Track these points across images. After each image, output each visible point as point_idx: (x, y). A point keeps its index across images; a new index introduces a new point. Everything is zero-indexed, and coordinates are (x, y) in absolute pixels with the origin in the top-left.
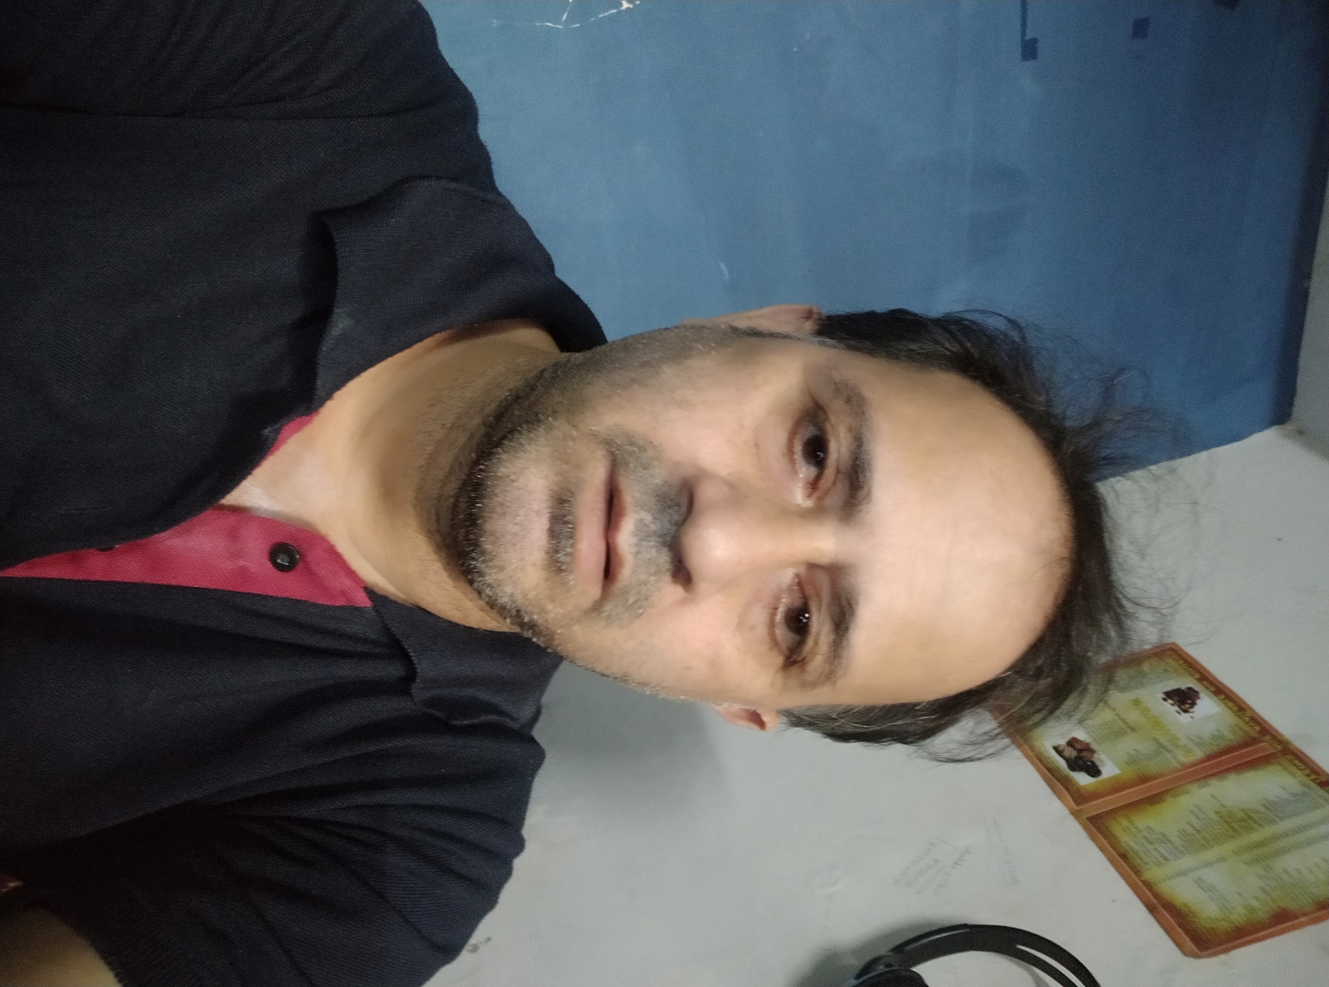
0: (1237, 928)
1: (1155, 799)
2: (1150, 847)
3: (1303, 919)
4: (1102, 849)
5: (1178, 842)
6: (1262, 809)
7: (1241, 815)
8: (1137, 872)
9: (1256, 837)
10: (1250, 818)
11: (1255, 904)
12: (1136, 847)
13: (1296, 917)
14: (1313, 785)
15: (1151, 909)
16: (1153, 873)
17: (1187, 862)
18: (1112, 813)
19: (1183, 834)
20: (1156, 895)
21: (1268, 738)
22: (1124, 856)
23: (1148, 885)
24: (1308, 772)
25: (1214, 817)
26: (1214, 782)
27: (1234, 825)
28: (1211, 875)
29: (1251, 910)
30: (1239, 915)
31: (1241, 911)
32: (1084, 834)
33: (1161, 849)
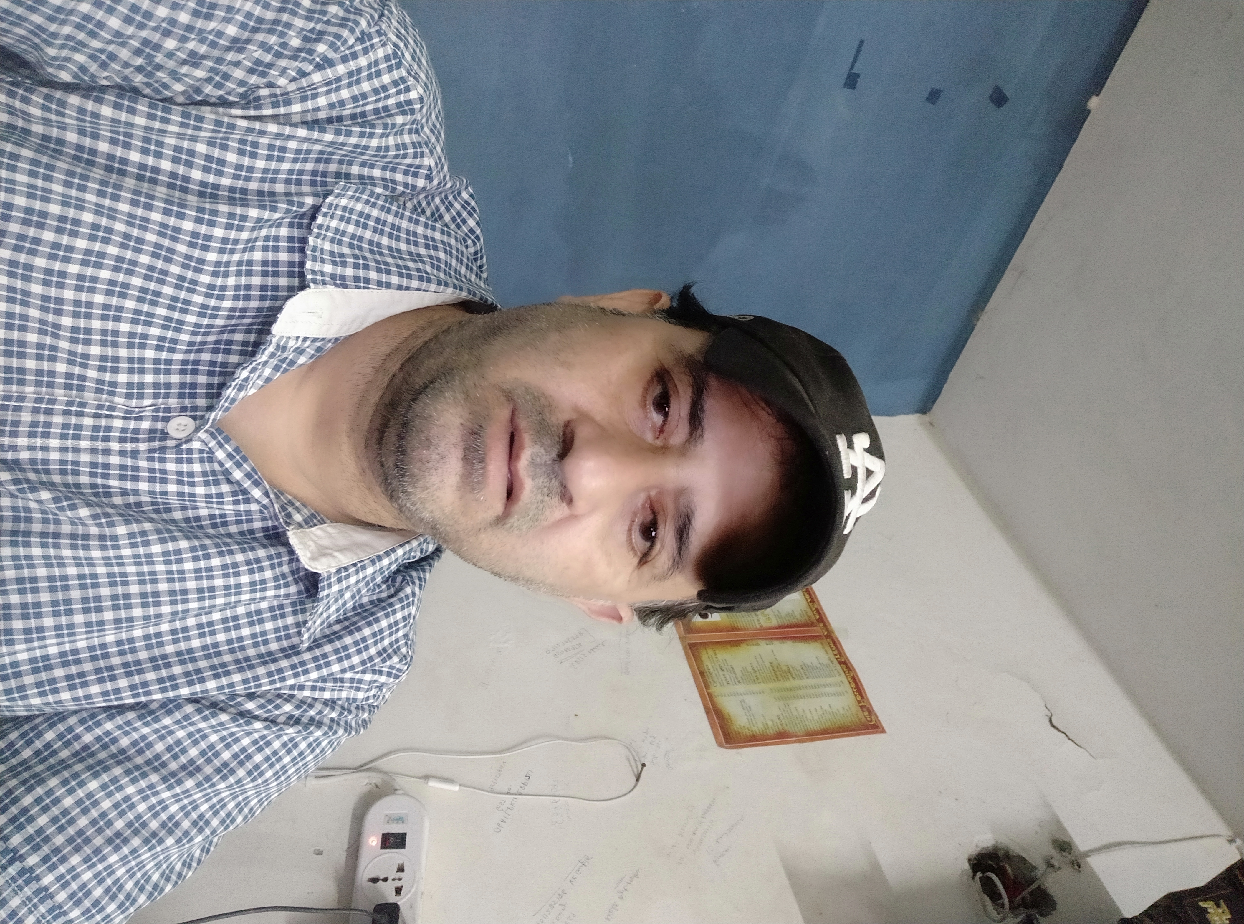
0: (754, 736)
1: (735, 644)
2: (721, 673)
3: (794, 739)
4: (691, 666)
5: (739, 675)
6: (799, 668)
7: (784, 668)
8: (707, 686)
9: (788, 684)
10: (789, 671)
11: (770, 723)
12: (712, 670)
13: (790, 737)
14: (836, 662)
15: (708, 713)
16: (716, 689)
17: (740, 688)
18: (705, 645)
19: (744, 670)
20: (713, 704)
21: (821, 625)
22: (702, 674)
23: (710, 696)
24: (836, 652)
25: (768, 665)
26: (777, 643)
27: (778, 673)
28: (751, 700)
29: (766, 726)
30: (758, 728)
31: (760, 726)
32: (682, 653)
33: (728, 677)
